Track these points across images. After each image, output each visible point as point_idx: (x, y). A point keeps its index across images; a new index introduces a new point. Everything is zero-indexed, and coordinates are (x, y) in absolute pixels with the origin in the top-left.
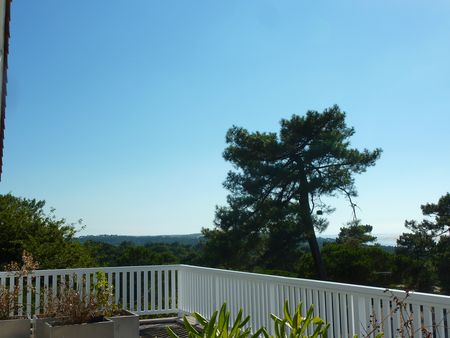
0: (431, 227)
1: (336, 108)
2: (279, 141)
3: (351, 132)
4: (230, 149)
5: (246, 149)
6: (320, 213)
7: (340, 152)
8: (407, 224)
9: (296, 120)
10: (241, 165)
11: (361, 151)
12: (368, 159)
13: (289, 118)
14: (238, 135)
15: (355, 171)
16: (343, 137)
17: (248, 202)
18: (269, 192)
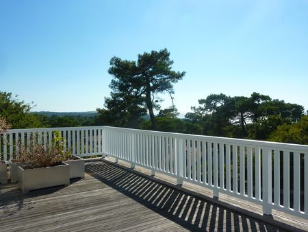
0: (202, 109)
1: (166, 50)
2: (137, 65)
3: (172, 63)
4: (112, 69)
5: (120, 69)
6: (157, 101)
7: (167, 72)
8: (192, 108)
9: (146, 55)
10: (118, 77)
11: (176, 72)
12: (179, 76)
13: (142, 54)
14: (116, 61)
15: (173, 82)
16: (168, 65)
17: (121, 95)
18: (131, 90)
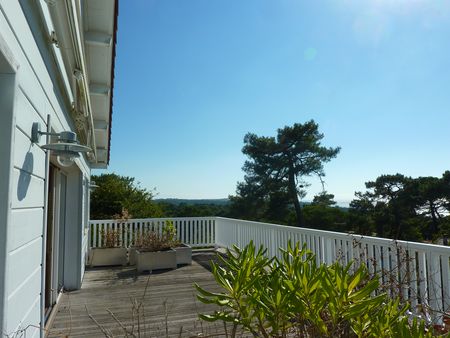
0: (371, 196)
1: (312, 121)
2: (276, 142)
3: (321, 137)
4: (246, 147)
5: (256, 147)
6: (301, 186)
7: (315, 149)
8: (356, 193)
9: (287, 129)
10: (253, 157)
11: (328, 148)
12: (332, 153)
13: (283, 128)
14: (251, 138)
15: (324, 160)
16: (317, 140)
17: (257, 179)
18: (269, 173)
